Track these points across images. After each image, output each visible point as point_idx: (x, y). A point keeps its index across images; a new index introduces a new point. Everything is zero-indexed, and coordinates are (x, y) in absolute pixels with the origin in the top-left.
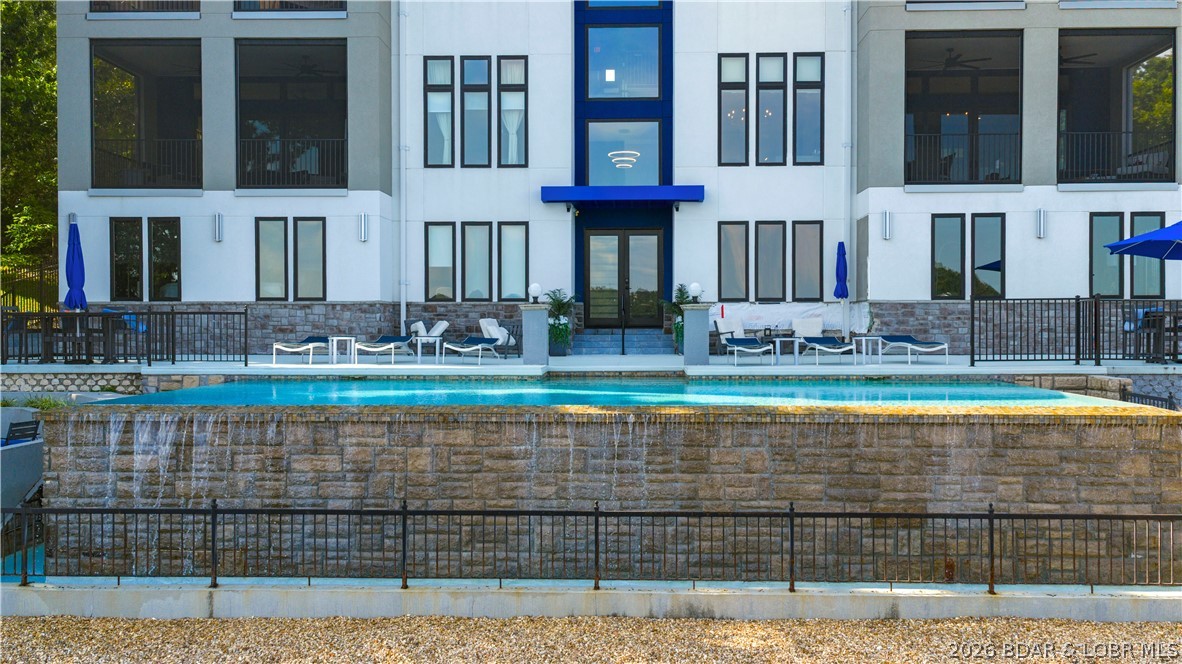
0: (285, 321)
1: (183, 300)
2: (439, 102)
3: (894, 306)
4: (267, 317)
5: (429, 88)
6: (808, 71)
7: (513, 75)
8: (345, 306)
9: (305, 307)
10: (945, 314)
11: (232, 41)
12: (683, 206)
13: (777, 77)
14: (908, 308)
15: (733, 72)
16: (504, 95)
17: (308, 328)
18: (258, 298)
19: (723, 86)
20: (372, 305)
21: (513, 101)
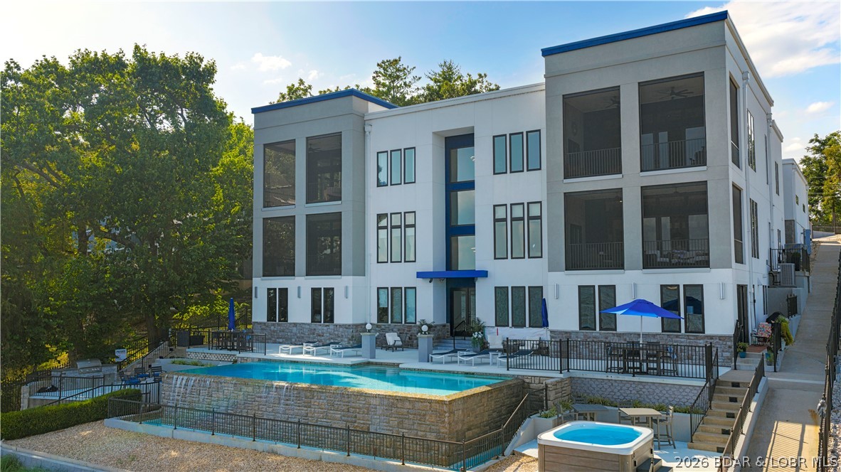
0: (320, 332)
1: (288, 321)
2: (383, 233)
4: (315, 329)
5: (379, 228)
6: (534, 211)
7: (410, 220)
8: (341, 326)
9: (327, 326)
10: (585, 337)
11: (305, 217)
12: (479, 278)
13: (520, 215)
14: (568, 334)
15: (501, 213)
16: (407, 229)
17: (328, 335)
18: (312, 321)
19: (496, 220)
20: (349, 325)
21: (410, 231)
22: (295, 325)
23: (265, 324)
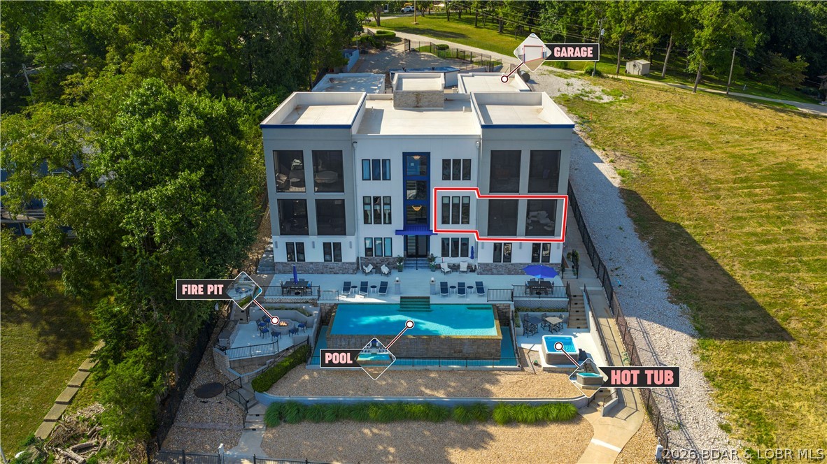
0: (331, 266)
1: (306, 261)
2: (367, 208)
3: (484, 264)
4: (327, 265)
5: (365, 204)
6: (466, 201)
8: (347, 263)
9: (336, 263)
10: (496, 265)
11: (315, 200)
12: (432, 236)
13: (458, 202)
14: (487, 265)
15: (446, 201)
16: (385, 206)
17: (337, 268)
18: (325, 261)
19: (443, 205)
20: (354, 262)
21: (387, 207)
22: (312, 263)
23: (286, 263)
